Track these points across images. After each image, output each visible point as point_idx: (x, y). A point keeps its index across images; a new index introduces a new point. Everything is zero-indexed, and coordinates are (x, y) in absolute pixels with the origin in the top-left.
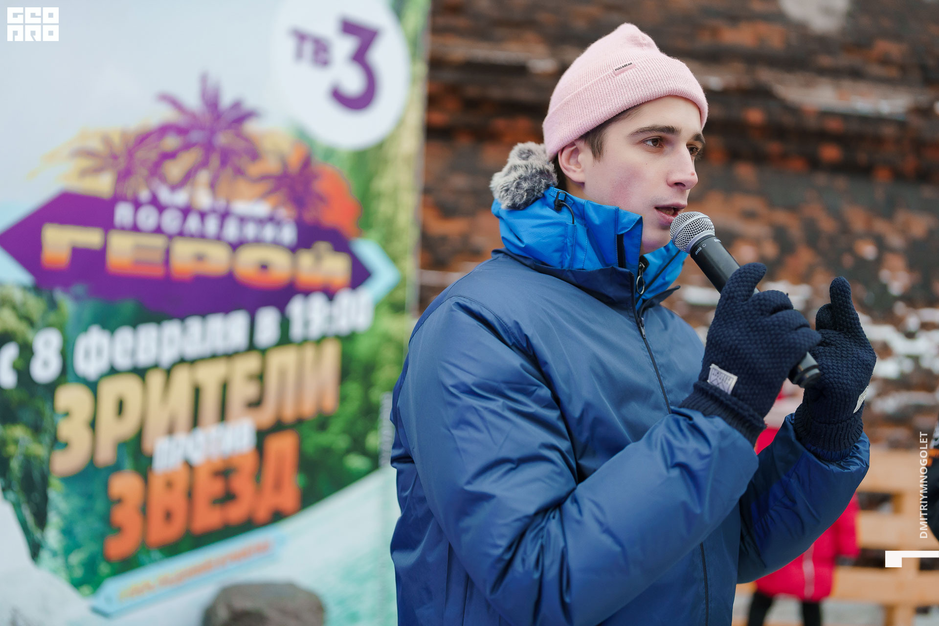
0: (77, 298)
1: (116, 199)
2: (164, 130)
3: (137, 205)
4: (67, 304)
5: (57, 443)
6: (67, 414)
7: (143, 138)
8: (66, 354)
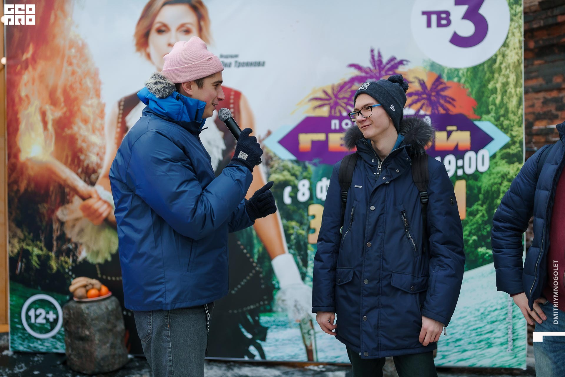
0: (315, 165)
1: (331, 117)
2: (353, 80)
3: (341, 118)
4: (311, 168)
5: (310, 230)
6: (314, 217)
7: (342, 87)
8: (312, 190)
